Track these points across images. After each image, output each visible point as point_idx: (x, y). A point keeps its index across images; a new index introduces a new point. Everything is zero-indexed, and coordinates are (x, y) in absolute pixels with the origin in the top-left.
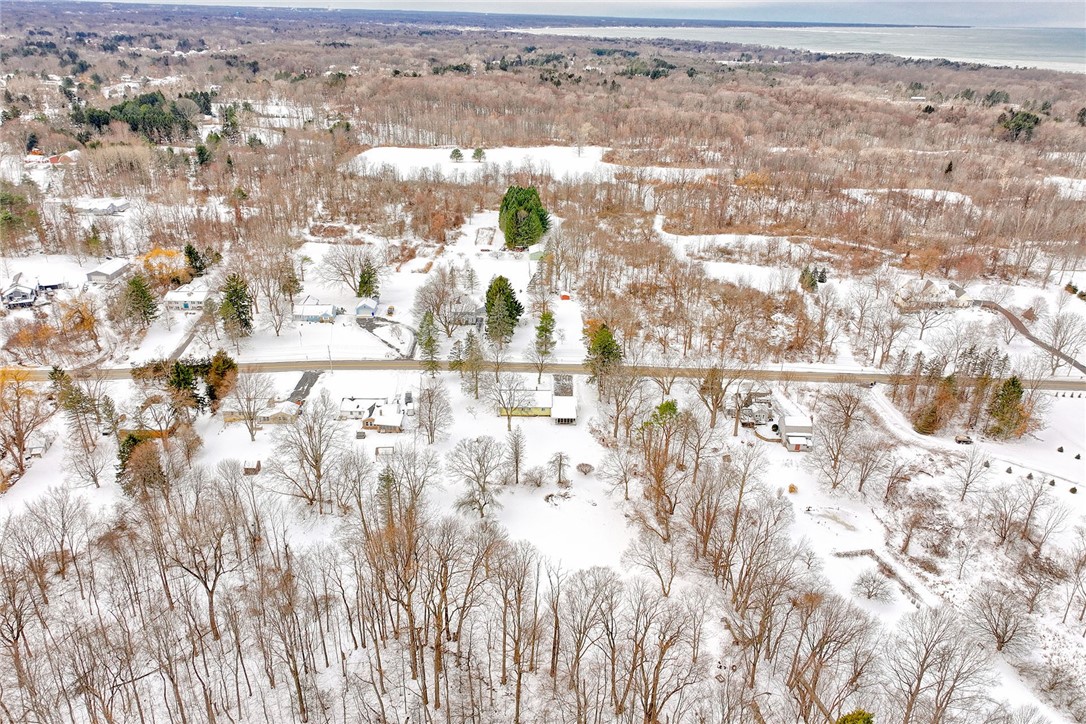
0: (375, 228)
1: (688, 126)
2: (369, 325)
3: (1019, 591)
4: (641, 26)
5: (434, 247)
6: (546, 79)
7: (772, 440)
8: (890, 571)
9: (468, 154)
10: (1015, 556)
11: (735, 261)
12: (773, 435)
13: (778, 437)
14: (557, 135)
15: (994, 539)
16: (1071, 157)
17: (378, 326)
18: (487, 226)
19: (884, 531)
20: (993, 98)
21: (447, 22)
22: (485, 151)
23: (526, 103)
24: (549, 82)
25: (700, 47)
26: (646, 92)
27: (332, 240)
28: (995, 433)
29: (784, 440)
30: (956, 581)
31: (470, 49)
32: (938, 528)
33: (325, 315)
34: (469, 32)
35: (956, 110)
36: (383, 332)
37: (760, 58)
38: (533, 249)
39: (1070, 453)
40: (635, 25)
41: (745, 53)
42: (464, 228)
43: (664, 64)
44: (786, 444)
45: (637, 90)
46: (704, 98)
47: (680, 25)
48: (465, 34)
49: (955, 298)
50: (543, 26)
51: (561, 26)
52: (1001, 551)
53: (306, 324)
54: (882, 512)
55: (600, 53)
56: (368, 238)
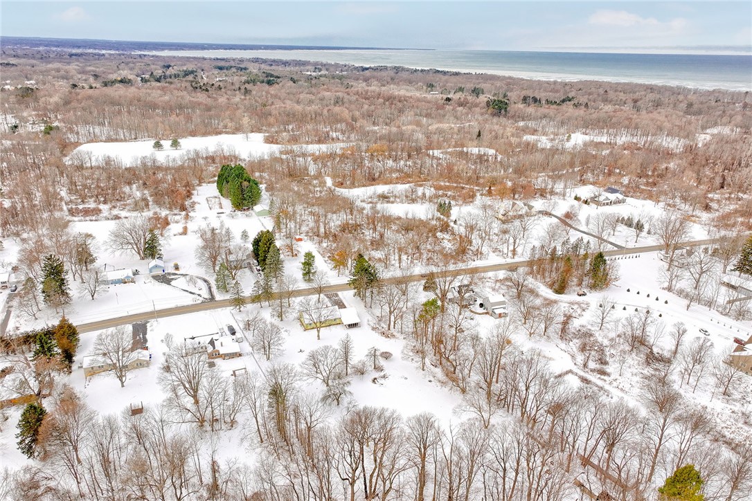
0: (125, 205)
1: (314, 116)
2: (165, 279)
3: (652, 375)
4: (234, 49)
5: (180, 214)
6: (197, 88)
7: (483, 314)
8: (586, 380)
9: (166, 144)
10: (642, 356)
11: (393, 202)
12: (481, 310)
13: (485, 311)
14: (226, 127)
15: (628, 348)
16: (531, 124)
17: (173, 279)
18: (212, 196)
19: (570, 357)
20: (476, 92)
21: (85, 47)
22: (179, 140)
23: (194, 106)
24: (199, 90)
25: (285, 63)
26: (271, 95)
27: (94, 218)
28: (594, 287)
29: (491, 312)
30: (619, 378)
31: (120, 67)
32: (596, 348)
33: (128, 277)
34: (110, 55)
35: (462, 99)
36: (180, 282)
37: (327, 70)
38: (257, 208)
39: (634, 292)
40: (230, 49)
41: (317, 67)
42: (195, 198)
43: (272, 76)
44: (492, 314)
45: (264, 93)
46: (313, 97)
47: (261, 49)
48: (107, 56)
49: (528, 211)
50: (163, 50)
51: (176, 49)
52: (634, 355)
54: (563, 345)
55: (221, 68)
56: (123, 214)
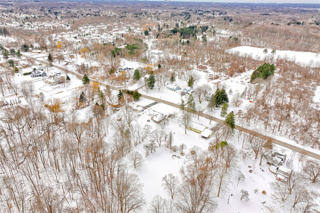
0: (216, 69)
5: (227, 77)
9: (270, 51)
13: (275, 172)
17: (185, 95)
22: (276, 51)
29: (277, 174)
33: (173, 88)
53: (168, 90)
